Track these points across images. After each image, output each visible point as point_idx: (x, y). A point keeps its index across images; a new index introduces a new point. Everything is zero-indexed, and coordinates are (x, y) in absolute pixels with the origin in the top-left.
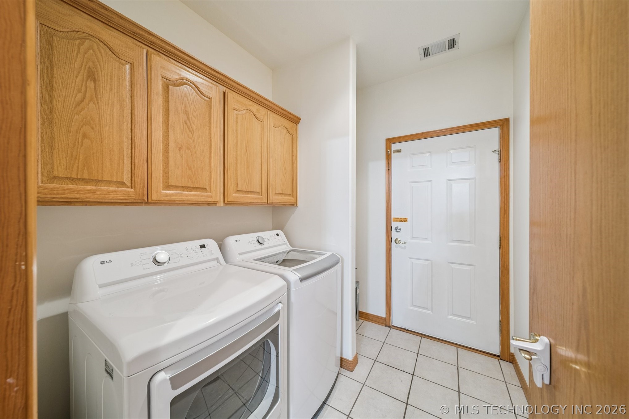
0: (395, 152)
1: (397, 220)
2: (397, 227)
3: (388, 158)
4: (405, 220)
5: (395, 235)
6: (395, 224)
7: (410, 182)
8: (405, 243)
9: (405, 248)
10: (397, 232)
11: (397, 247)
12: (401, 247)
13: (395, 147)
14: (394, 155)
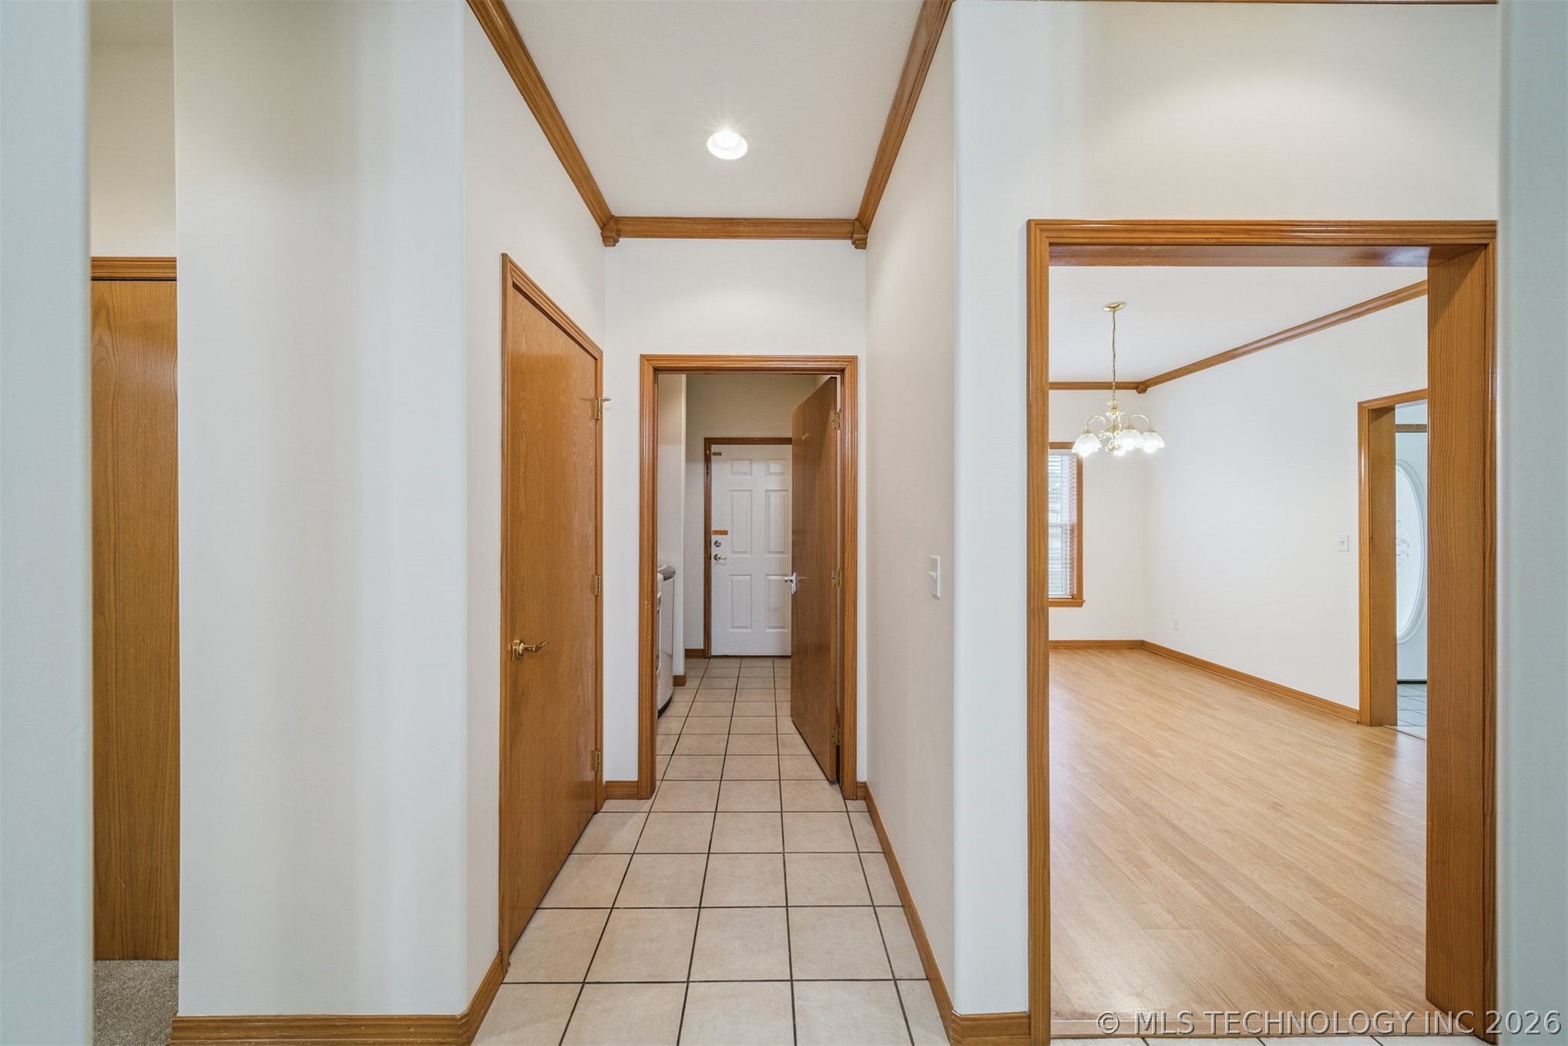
0: (715, 454)
1: (717, 532)
2: (717, 541)
3: (707, 460)
4: (725, 533)
5: (714, 550)
6: (714, 538)
7: (731, 491)
8: (725, 559)
9: (725, 563)
10: (718, 546)
11: (716, 564)
12: (721, 564)
13: (715, 448)
14: (713, 458)
